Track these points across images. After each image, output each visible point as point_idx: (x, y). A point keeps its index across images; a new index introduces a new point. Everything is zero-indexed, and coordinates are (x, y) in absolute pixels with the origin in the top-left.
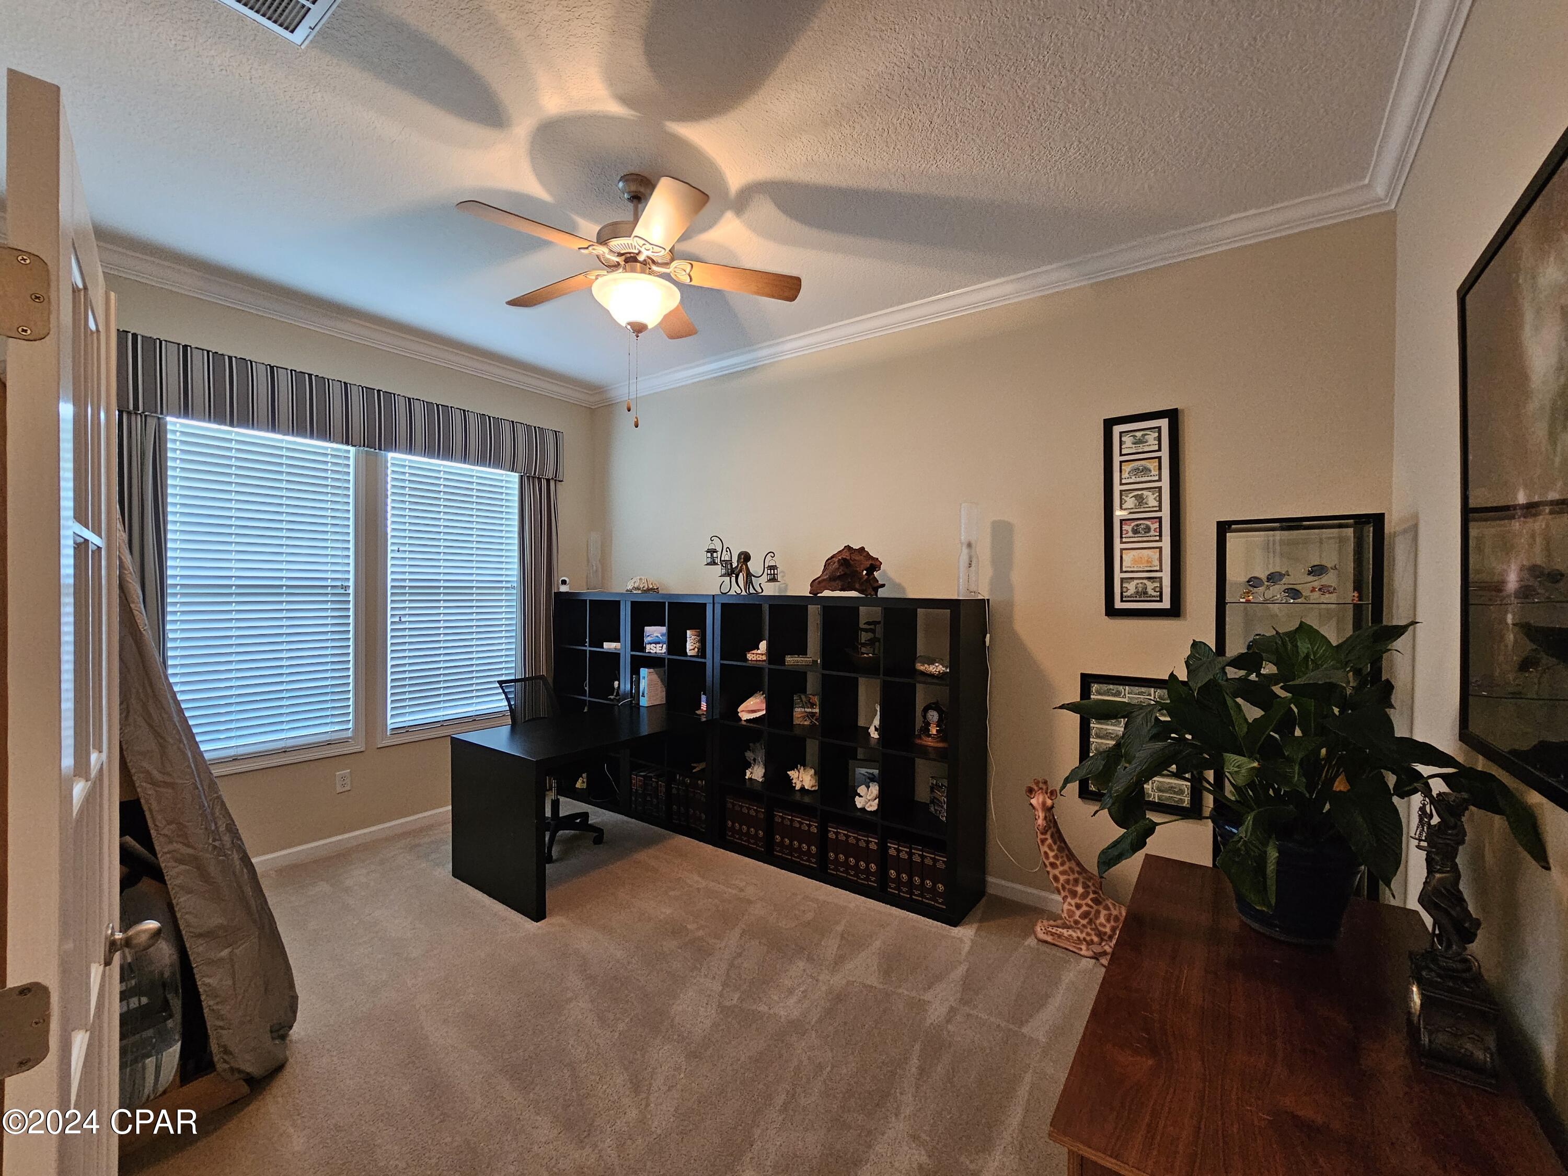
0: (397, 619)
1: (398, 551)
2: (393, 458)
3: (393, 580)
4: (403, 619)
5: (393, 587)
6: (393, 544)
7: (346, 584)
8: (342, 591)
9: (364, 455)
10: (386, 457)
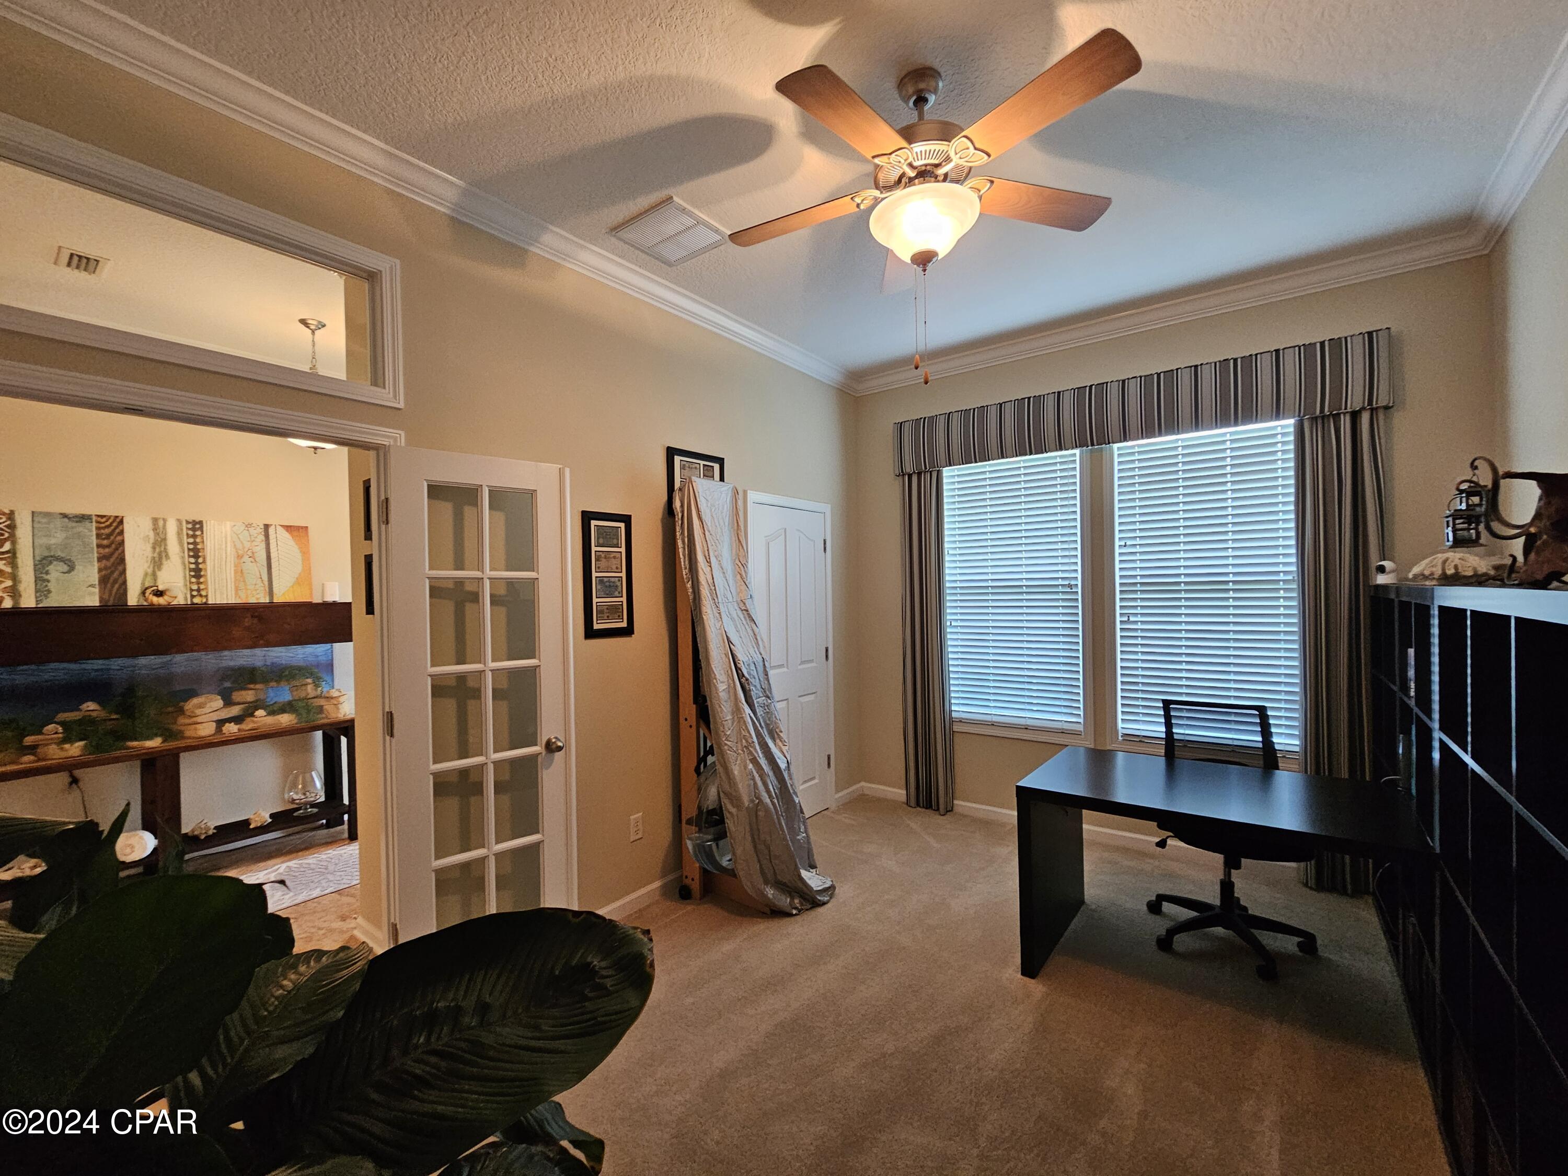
0: (1125, 619)
1: (1125, 546)
2: (1119, 449)
3: (1121, 577)
4: (1132, 619)
5: (1121, 584)
6: (1120, 539)
7: (1073, 583)
8: (1069, 590)
9: (1089, 454)
10: (1111, 450)
